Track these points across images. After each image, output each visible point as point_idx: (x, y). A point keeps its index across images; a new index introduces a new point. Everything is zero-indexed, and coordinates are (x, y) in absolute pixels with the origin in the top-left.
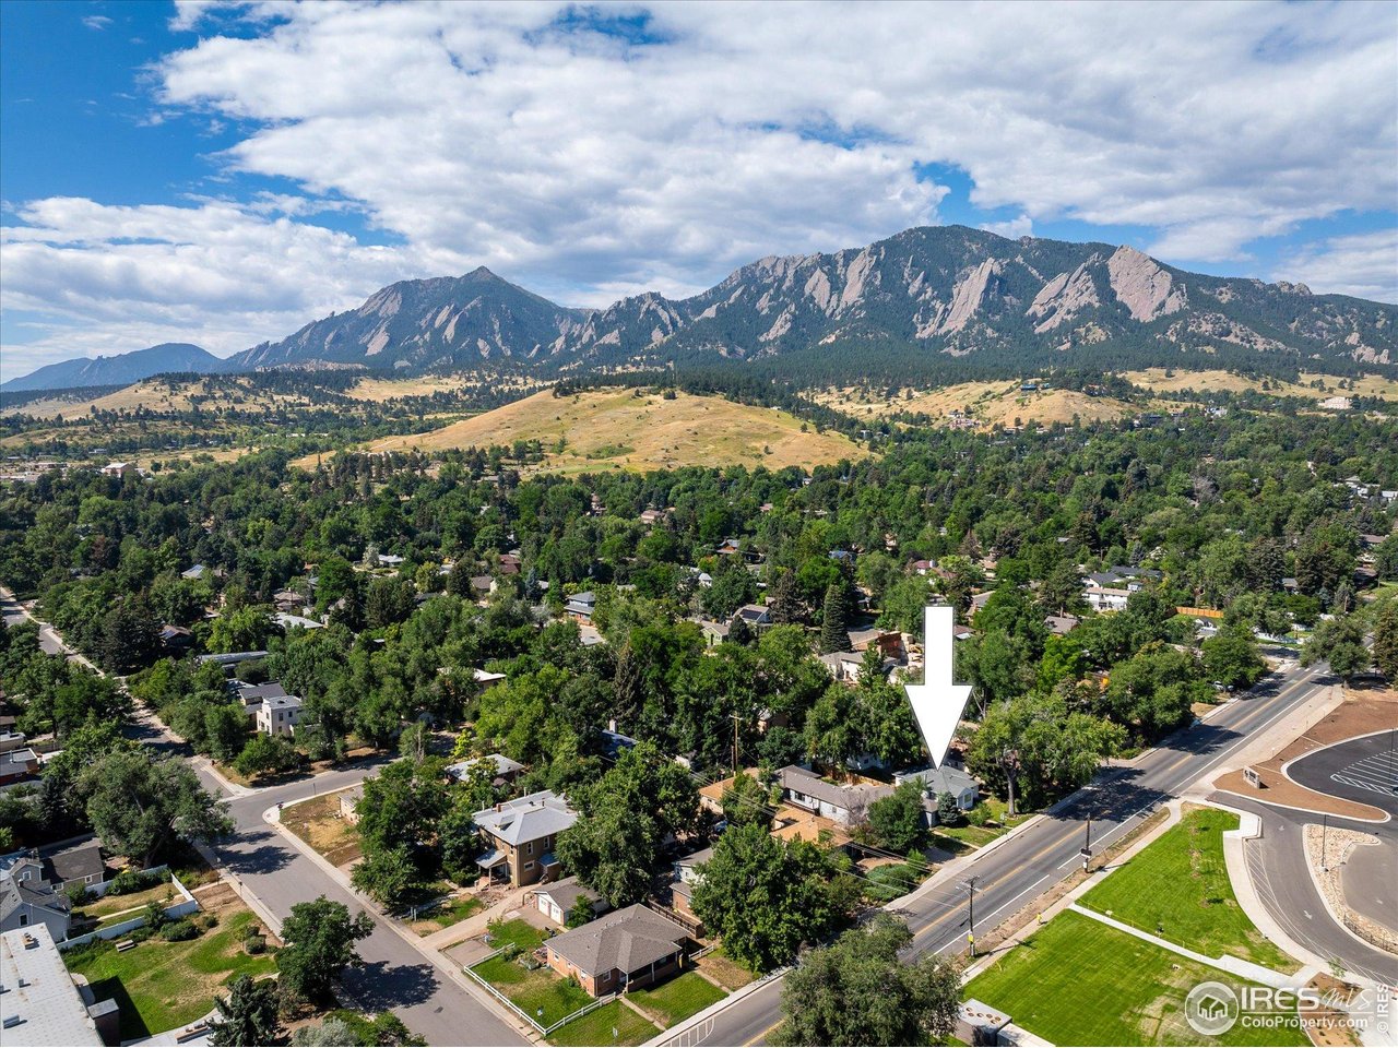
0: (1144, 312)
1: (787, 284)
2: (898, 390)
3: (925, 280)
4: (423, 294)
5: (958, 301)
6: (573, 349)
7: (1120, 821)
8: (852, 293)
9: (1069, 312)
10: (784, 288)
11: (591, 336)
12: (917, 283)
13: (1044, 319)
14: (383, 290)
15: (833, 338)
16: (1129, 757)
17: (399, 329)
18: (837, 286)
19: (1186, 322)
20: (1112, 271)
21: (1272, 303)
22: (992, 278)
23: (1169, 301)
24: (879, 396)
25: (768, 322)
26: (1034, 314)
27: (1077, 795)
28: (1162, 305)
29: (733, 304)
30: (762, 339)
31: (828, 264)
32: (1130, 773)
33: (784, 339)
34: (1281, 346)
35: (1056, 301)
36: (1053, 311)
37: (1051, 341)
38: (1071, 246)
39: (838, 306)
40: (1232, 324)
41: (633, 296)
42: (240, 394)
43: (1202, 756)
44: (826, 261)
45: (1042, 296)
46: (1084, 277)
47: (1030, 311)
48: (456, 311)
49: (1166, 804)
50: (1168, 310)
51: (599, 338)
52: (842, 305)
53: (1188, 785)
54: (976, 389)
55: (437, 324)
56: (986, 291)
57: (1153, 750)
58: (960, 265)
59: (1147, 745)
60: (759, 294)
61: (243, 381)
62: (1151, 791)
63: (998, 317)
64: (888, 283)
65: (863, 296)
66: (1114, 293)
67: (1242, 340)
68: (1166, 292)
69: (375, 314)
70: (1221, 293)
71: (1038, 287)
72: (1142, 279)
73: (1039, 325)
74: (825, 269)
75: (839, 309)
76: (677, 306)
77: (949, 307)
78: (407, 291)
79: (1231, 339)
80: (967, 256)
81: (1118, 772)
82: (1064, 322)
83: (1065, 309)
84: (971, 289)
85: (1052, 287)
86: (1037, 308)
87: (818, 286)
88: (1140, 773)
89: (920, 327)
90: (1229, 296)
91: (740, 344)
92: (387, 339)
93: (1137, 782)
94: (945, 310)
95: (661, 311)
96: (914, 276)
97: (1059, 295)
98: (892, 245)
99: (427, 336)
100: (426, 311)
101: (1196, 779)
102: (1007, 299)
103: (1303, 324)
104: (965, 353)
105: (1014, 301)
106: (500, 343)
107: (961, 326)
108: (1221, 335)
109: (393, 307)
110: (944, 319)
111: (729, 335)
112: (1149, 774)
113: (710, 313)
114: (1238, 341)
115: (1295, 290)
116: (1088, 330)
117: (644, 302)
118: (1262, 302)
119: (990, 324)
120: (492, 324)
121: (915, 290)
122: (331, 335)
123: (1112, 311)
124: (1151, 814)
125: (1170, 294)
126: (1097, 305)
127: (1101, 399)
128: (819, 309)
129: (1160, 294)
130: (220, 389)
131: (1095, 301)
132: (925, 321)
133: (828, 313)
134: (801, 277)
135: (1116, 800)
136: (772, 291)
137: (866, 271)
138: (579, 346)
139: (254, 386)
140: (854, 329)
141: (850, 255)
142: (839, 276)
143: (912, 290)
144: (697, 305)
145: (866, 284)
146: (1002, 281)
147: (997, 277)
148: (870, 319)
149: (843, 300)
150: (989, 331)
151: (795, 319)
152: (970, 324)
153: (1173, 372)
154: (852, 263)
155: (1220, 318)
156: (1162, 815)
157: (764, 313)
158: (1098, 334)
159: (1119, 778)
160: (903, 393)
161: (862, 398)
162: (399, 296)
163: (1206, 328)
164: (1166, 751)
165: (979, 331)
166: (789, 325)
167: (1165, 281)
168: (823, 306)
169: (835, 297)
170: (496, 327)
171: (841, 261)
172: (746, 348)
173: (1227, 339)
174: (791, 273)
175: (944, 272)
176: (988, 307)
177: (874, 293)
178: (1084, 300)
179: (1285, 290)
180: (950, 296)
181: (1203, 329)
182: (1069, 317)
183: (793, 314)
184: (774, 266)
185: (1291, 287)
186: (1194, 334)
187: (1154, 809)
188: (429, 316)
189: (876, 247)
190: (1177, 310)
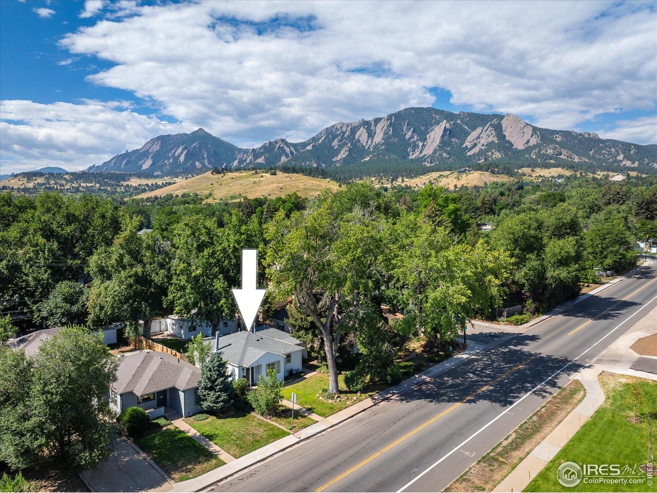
0: (519, 145)
1: (347, 134)
2: (398, 178)
3: (413, 132)
4: (171, 141)
5: (429, 141)
6: (242, 166)
7: (506, 403)
8: (378, 138)
9: (483, 145)
10: (345, 136)
11: (251, 160)
12: (410, 133)
13: (471, 149)
14: (152, 140)
15: (369, 158)
16: (518, 323)
17: (158, 157)
18: (371, 135)
19: (540, 149)
20: (504, 126)
21: (580, 142)
22: (445, 130)
23: (531, 140)
24: (388, 181)
25: (338, 152)
26: (466, 146)
27: (447, 365)
28: (528, 141)
29: (321, 144)
30: (334, 160)
31: (367, 124)
32: (521, 339)
33: (345, 160)
34: (587, 160)
35: (477, 140)
36: (475, 145)
37: (475, 159)
38: (484, 116)
39: (371, 144)
40: (562, 150)
41: (272, 141)
42: (64, 182)
43: (603, 322)
44: (366, 124)
45: (470, 138)
46: (490, 129)
47: (464, 145)
48: (186, 148)
49: (575, 376)
50: (531, 144)
51: (255, 160)
52: (374, 144)
53: (598, 350)
54: (435, 175)
55: (176, 154)
56: (443, 136)
57: (545, 317)
58: (430, 125)
59: (537, 312)
60: (333, 139)
61: (67, 177)
62: (549, 359)
63: (449, 148)
64: (395, 133)
65: (383, 139)
66: (505, 136)
67: (568, 157)
68: (530, 135)
69: (147, 151)
70: (556, 137)
71: (468, 134)
72: (518, 129)
73: (469, 152)
74: (366, 127)
75: (372, 146)
76: (294, 145)
77: (425, 144)
78: (164, 140)
79: (562, 156)
80: (434, 121)
81: (504, 339)
82: (481, 150)
83: (481, 144)
84: (436, 135)
85: (475, 134)
86: (467, 144)
87: (362, 134)
88: (533, 338)
89: (411, 153)
90: (560, 139)
91: (323, 163)
92: (152, 162)
93: (530, 348)
94: (423, 145)
95: (286, 148)
96: (408, 130)
97: (478, 137)
98: (398, 116)
99: (171, 160)
100: (172, 149)
101: (605, 344)
102: (453, 140)
103: (596, 152)
104: (432, 164)
105: (457, 141)
106: (207, 164)
107: (431, 153)
108: (557, 155)
109: (156, 147)
110: (423, 149)
111: (318, 158)
112: (544, 339)
113: (309, 148)
114: (566, 157)
115: (592, 136)
116: (493, 153)
117: (277, 143)
118: (576, 141)
119: (445, 151)
120: (203, 154)
121: (409, 136)
122: (125, 161)
123: (504, 144)
124: (555, 391)
125: (532, 136)
126: (497, 142)
127: (498, 175)
128: (362, 146)
129: (527, 136)
130: (54, 180)
131: (496, 140)
132: (414, 151)
133: (367, 147)
134: (354, 130)
135: (501, 371)
136: (339, 137)
137: (385, 128)
138: (245, 164)
139: (72, 179)
140: (379, 154)
141: (377, 121)
142: (372, 130)
143: (407, 137)
144: (304, 145)
145: (385, 134)
146: (450, 131)
147: (448, 129)
148: (387, 150)
149: (374, 141)
150: (444, 154)
151: (350, 150)
152: (435, 151)
153: (535, 169)
154: (378, 124)
155: (556, 147)
156: (573, 392)
157: (335, 148)
158: (498, 155)
159: (506, 344)
160: (400, 180)
161: (379, 182)
162: (160, 142)
163: (550, 151)
164: (560, 318)
165: (439, 154)
166: (347, 153)
167: (529, 131)
168: (364, 144)
169: (370, 140)
170: (205, 156)
171: (373, 123)
172: (326, 164)
173: (560, 157)
174: (349, 129)
175: (423, 128)
176: (444, 143)
177: (389, 138)
178: (490, 139)
179: (586, 136)
180: (426, 139)
181: (549, 152)
182: (483, 148)
183: (349, 148)
184: (341, 127)
185: (589, 134)
186: (544, 154)
187: (560, 382)
188: (173, 151)
189: (390, 117)
190: (536, 143)
